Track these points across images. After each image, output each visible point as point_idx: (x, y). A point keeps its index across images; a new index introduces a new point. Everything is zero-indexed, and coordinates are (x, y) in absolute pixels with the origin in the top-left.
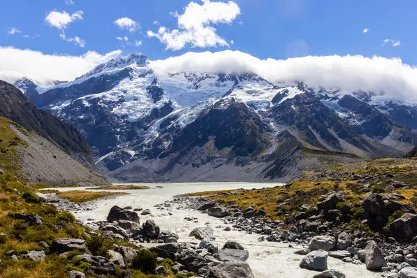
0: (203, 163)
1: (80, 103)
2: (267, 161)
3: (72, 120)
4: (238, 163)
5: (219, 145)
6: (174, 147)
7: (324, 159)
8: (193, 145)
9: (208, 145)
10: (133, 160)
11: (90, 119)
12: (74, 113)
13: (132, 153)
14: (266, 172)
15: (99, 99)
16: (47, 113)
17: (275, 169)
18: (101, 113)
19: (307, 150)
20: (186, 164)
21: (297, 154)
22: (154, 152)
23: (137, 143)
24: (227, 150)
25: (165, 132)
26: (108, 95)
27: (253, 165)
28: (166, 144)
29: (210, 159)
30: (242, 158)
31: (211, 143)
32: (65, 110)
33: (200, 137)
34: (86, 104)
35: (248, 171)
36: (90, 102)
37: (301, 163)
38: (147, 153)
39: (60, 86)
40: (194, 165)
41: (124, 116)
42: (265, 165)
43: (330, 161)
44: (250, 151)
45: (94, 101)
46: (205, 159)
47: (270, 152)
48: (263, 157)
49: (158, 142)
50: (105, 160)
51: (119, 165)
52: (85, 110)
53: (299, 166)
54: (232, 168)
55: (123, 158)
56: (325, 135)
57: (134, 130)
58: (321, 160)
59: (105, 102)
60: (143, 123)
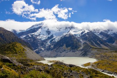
0: (63, 52)
1: (28, 36)
2: (81, 51)
4: (73, 52)
5: (67, 46)
6: (54, 47)
7: (98, 51)
8: (60, 47)
9: (64, 46)
10: (43, 51)
11: (31, 40)
12: (27, 39)
13: (43, 49)
14: (82, 54)
15: (33, 34)
16: (20, 39)
17: (85, 53)
18: (34, 38)
19: (93, 48)
20: (58, 52)
21: (90, 49)
22: (49, 49)
23: (44, 46)
24: (69, 48)
25: (52, 43)
26: (36, 33)
27: (77, 52)
28: (52, 46)
29: (65, 50)
30: (74, 50)
31: (65, 46)
32: (25, 38)
33: (62, 44)
34: (30, 36)
35: (76, 54)
36: (31, 35)
37: (92, 52)
38: (47, 49)
39: (23, 31)
40: (60, 52)
41: (41, 39)
42: (81, 52)
43: (100, 51)
44: (76, 48)
45: (32, 35)
46: (63, 50)
47: (81, 48)
48: (80, 50)
49: (50, 46)
50: (36, 51)
51: (40, 53)
52: (30, 38)
54: (71, 53)
55: (41, 51)
56: (98, 44)
57: (43, 43)
59: (35, 35)
60: (45, 41)
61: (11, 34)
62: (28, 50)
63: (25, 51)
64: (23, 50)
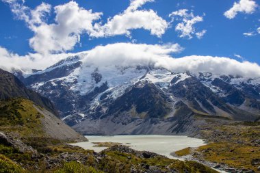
0: (129, 122)
1: (49, 84)
2: (171, 121)
3: (45, 94)
4: (152, 122)
5: (139, 111)
6: (110, 112)
7: (210, 121)
8: (122, 111)
9: (131, 110)
10: (83, 120)
11: (56, 94)
12: (47, 90)
13: (83, 115)
14: (173, 129)
15: (61, 81)
16: (31, 90)
17: (179, 127)
18: (63, 90)
19: (198, 115)
20: (118, 123)
21: (192, 117)
22: (97, 115)
23: (86, 109)
24: (144, 114)
25: (104, 102)
26: (68, 79)
27: (162, 123)
28: (105, 110)
29: (133, 120)
30: (154, 119)
31: (133, 109)
32: (42, 88)
33: (127, 105)
34: (54, 84)
35: (159, 127)
36: (56, 83)
37: (195, 123)
38: (92, 115)
39: (38, 73)
40: (123, 124)
41: (78, 92)
42: (170, 124)
43: (213, 122)
44: (159, 114)
45: (59, 83)
46: (129, 119)
47: (171, 115)
48: (168, 119)
49: (99, 109)
50: (66, 120)
51: (75, 123)
52: (53, 88)
53: (194, 125)
55: (77, 119)
56: (208, 106)
57: (85, 101)
58: (207, 121)
59: (66, 83)
60: (90, 97)
61: (10, 79)
62: (49, 118)
63: (41, 119)
64: (38, 117)
